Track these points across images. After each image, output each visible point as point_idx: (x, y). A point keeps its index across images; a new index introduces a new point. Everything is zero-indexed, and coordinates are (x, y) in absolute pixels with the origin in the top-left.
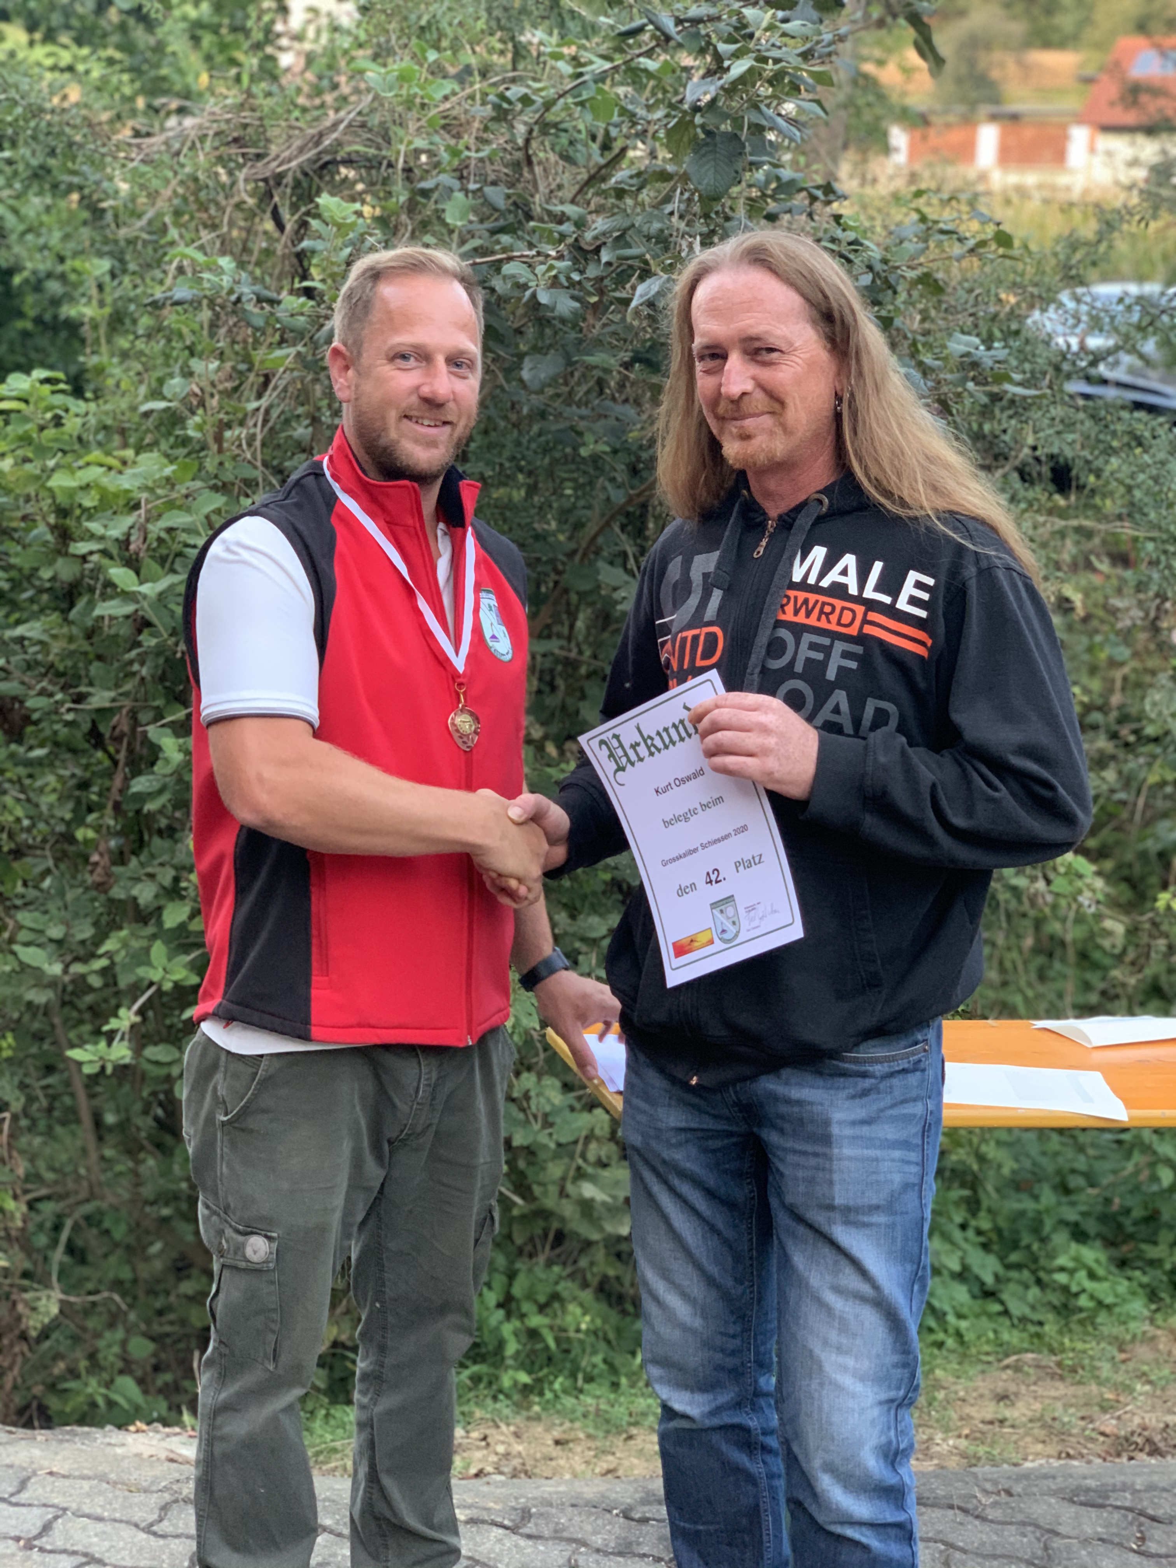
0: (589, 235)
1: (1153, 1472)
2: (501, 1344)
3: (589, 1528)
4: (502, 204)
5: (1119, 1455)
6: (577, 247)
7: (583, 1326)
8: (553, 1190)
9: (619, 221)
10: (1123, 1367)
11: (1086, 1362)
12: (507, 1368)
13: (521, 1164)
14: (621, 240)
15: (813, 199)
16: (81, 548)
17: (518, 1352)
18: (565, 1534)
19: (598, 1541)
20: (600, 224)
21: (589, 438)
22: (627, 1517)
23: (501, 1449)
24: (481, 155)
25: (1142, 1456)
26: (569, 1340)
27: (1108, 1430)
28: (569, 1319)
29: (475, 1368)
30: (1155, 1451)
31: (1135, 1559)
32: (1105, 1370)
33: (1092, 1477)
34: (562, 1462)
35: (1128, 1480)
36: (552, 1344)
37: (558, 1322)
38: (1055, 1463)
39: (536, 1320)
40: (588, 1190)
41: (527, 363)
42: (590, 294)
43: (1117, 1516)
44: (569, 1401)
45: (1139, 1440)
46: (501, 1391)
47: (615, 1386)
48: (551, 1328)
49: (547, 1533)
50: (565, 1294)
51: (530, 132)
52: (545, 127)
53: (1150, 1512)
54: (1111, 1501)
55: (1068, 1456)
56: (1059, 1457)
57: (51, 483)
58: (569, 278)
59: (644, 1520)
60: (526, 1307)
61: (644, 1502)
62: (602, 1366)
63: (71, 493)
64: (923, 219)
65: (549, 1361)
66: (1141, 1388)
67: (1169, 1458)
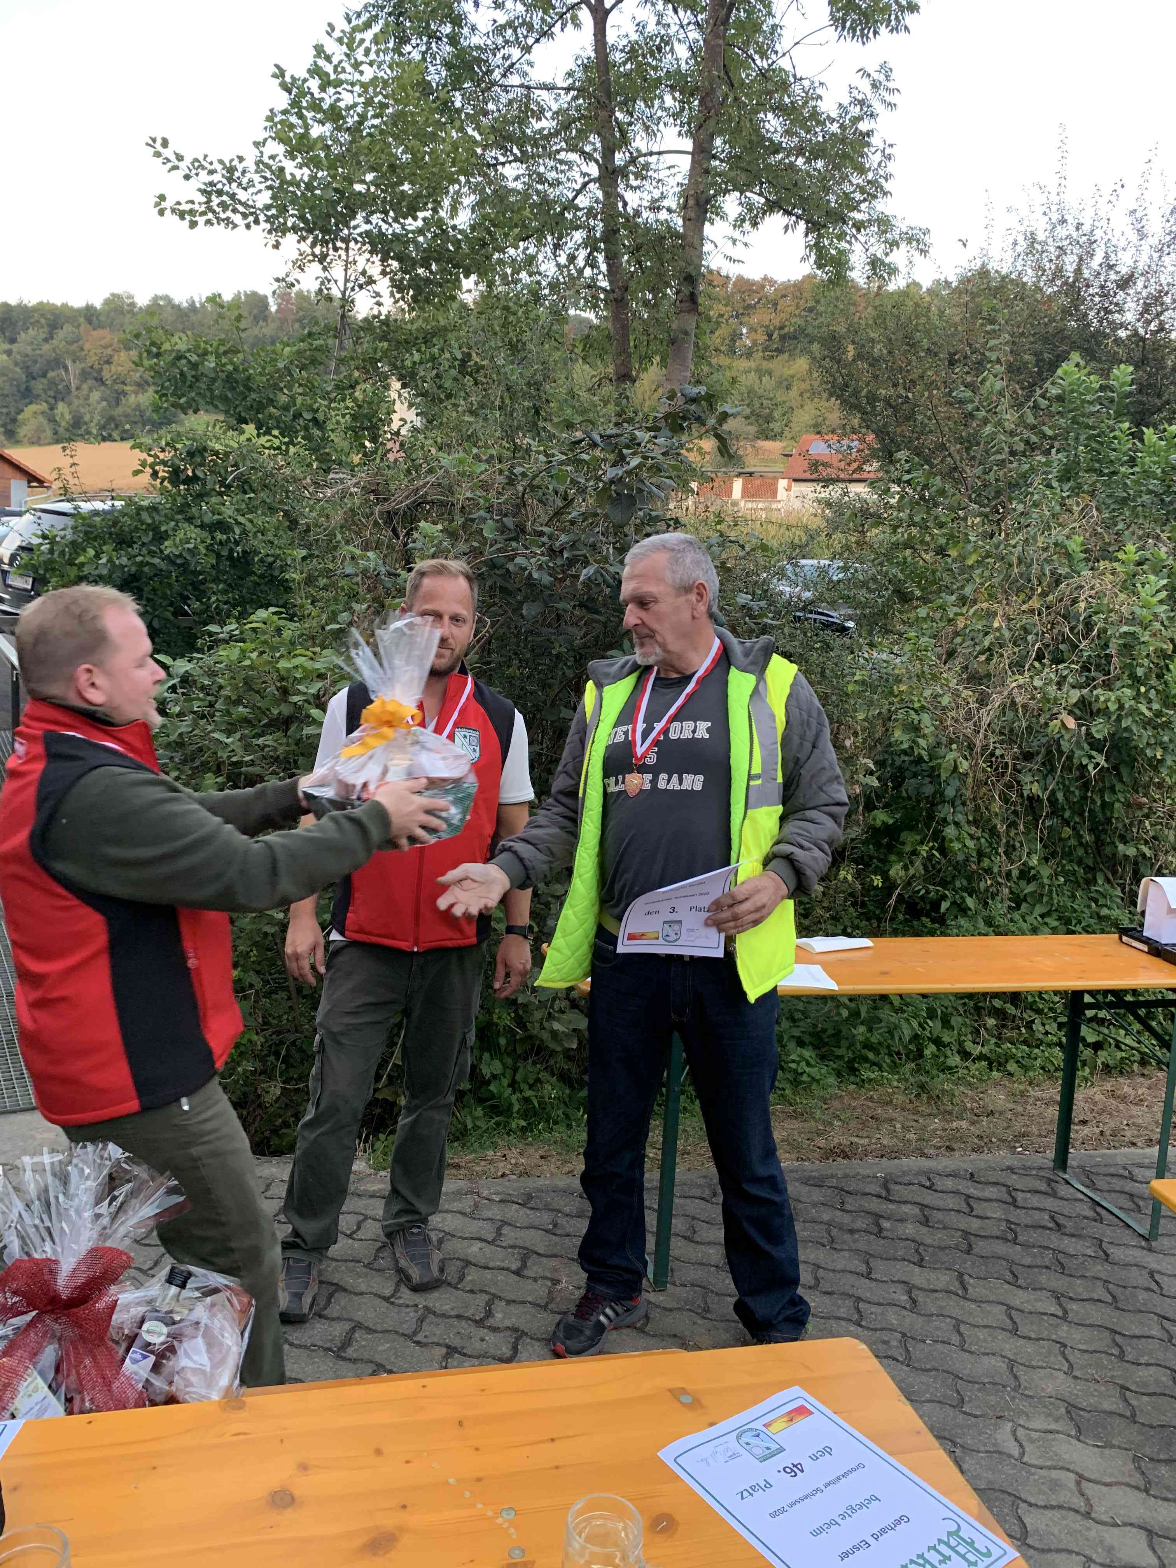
0: (558, 544)
1: (846, 1168)
2: (511, 1105)
3: (563, 1203)
4: (512, 527)
5: (828, 1158)
6: (551, 549)
7: (552, 1096)
8: (537, 1025)
9: (572, 537)
10: (827, 1112)
11: (808, 1110)
12: (514, 1118)
13: (522, 1012)
14: (573, 546)
16: (295, 699)
17: (519, 1110)
18: (550, 1207)
19: (567, 1210)
20: (563, 538)
21: (557, 645)
23: (513, 1161)
24: (500, 500)
25: (840, 1159)
26: (545, 1103)
27: (821, 1146)
28: (545, 1092)
29: (498, 1119)
30: (846, 1157)
31: (839, 1213)
32: (818, 1114)
33: (815, 1171)
34: (545, 1167)
35: (834, 1172)
36: (537, 1105)
37: (540, 1093)
38: (796, 1164)
39: (528, 1093)
40: (556, 1026)
41: (525, 607)
42: (558, 573)
43: (829, 1191)
44: (547, 1135)
45: (838, 1151)
46: (511, 1130)
48: (536, 1097)
49: (541, 1206)
50: (543, 1079)
51: (525, 490)
52: (532, 487)
53: (846, 1188)
54: (826, 1183)
55: (802, 1160)
56: (798, 1160)
57: (279, 665)
58: (547, 565)
60: (524, 1086)
62: (562, 1116)
63: (288, 670)
64: (722, 535)
65: (535, 1114)
66: (837, 1123)
67: (853, 1160)
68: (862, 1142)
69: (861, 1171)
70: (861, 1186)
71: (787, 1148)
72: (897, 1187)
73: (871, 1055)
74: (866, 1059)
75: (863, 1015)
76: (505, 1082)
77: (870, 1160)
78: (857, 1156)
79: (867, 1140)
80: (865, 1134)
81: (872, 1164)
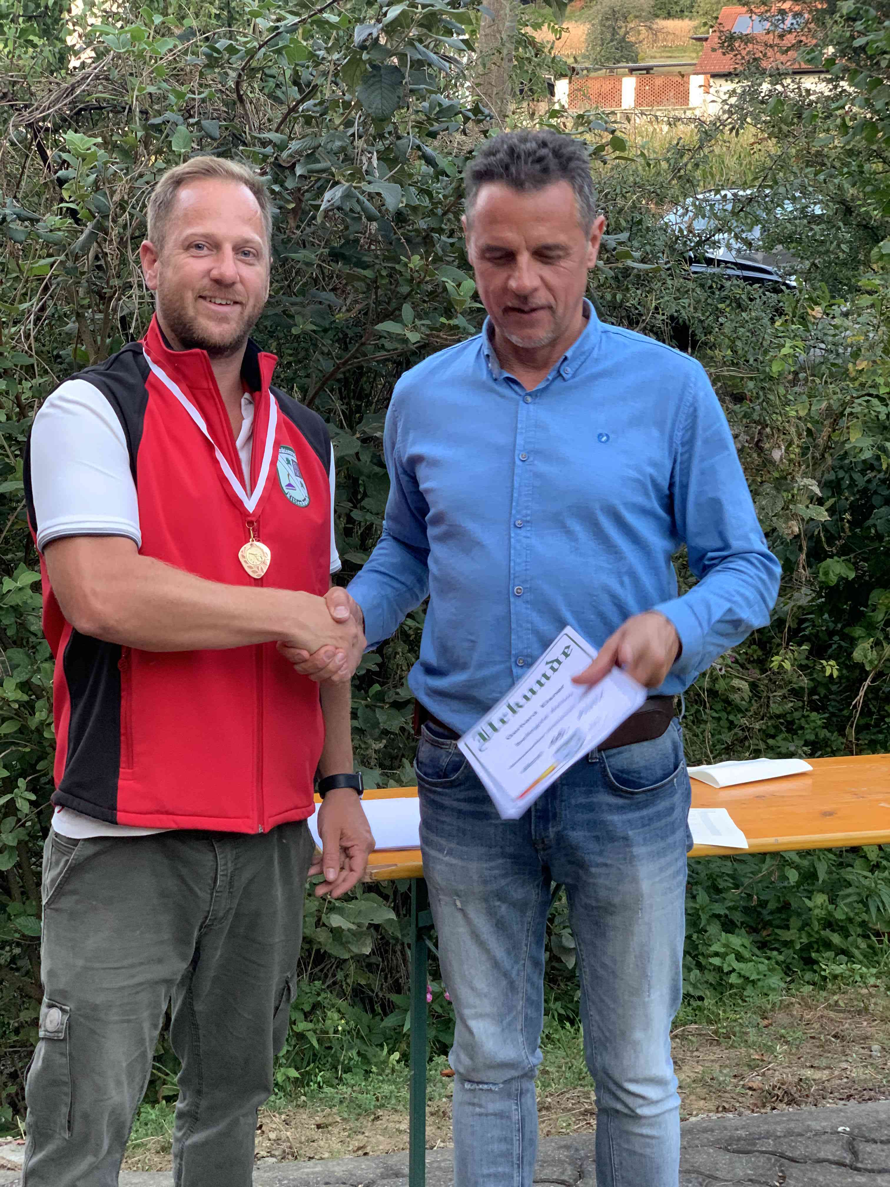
0: (285, 155)
1: (790, 1120)
4: (216, 133)
5: (764, 1106)
6: (277, 165)
7: (340, 1028)
9: (308, 142)
10: (766, 1031)
11: (737, 1029)
12: (281, 1066)
14: (311, 157)
15: (467, 119)
17: (288, 1051)
20: (294, 145)
21: (298, 319)
23: (273, 1136)
24: (202, 96)
25: (782, 1106)
26: (329, 1040)
27: (755, 1086)
28: (328, 1022)
30: (792, 1101)
32: (752, 1035)
33: (743, 1128)
34: (322, 1143)
35: (771, 1128)
36: (316, 1043)
37: (320, 1026)
38: (714, 1116)
39: (302, 1026)
40: (336, 921)
42: (288, 202)
43: (762, 1159)
44: (330, 1090)
45: (780, 1093)
47: (368, 1072)
48: (315, 1031)
50: (325, 1003)
51: (240, 75)
52: (249, 71)
53: (789, 1154)
54: (758, 1147)
55: (724, 1109)
56: (718, 1112)
62: (356, 1058)
65: (313, 1058)
66: (780, 1048)
67: (803, 1106)
68: (818, 1075)
69: (814, 1125)
70: (813, 1148)
71: (701, 1091)
72: (869, 1148)
73: (836, 939)
74: (828, 945)
75: (822, 875)
77: (830, 1104)
78: (810, 1099)
79: (827, 1072)
80: (824, 1062)
81: (832, 1111)
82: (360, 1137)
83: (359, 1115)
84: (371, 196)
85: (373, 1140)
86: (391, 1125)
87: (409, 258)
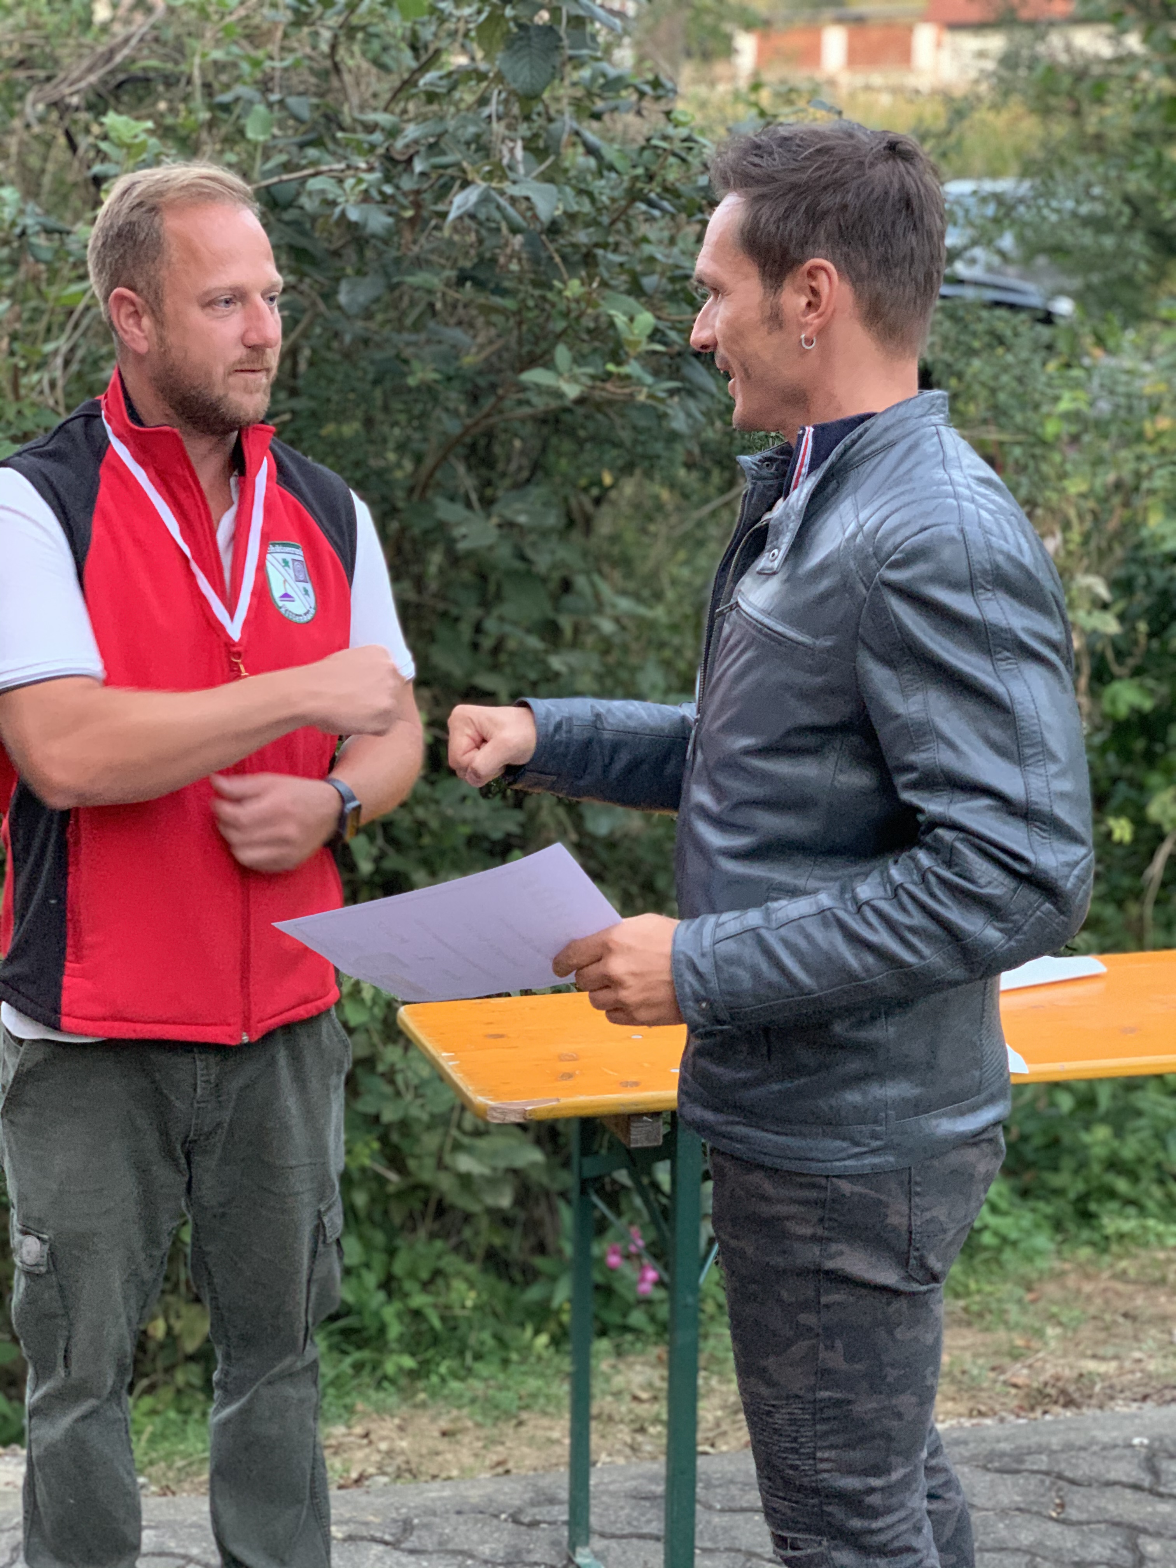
0: (400, 144)
1: (1070, 1429)
2: (382, 1329)
3: (475, 1537)
4: (309, 115)
5: (1032, 1409)
6: (389, 158)
7: (469, 1303)
8: (430, 1162)
9: (430, 127)
10: (1032, 1308)
11: (994, 1306)
12: (392, 1352)
13: (395, 1137)
15: (642, 94)
17: (402, 1335)
18: (450, 1546)
20: (412, 131)
21: (416, 365)
22: (516, 1522)
23: (384, 1446)
24: (286, 63)
25: (1057, 1409)
26: (455, 1318)
27: (1020, 1381)
28: (454, 1296)
29: (358, 1356)
30: (1070, 1403)
31: (1055, 1529)
32: (1014, 1313)
33: (1006, 1439)
34: (449, 1456)
35: (1044, 1440)
36: (436, 1323)
37: (442, 1300)
38: (967, 1423)
39: (419, 1300)
40: (465, 1163)
41: (344, 287)
42: (404, 208)
43: (1034, 1480)
44: (455, 1385)
45: (1053, 1392)
46: (385, 1377)
47: (505, 1362)
48: (435, 1306)
49: (430, 1547)
50: (450, 1270)
51: (336, 37)
52: (350, 31)
53: (1068, 1474)
54: (1027, 1466)
55: (981, 1414)
56: (970, 1416)
58: (381, 193)
59: (534, 1524)
60: (409, 1285)
61: (533, 1503)
62: (490, 1342)
65: (436, 1340)
66: (1051, 1331)
67: (1085, 1410)
68: (1102, 1367)
69: (1100, 1435)
70: (1100, 1467)
73: (1122, 1185)
74: (1111, 1194)
76: (371, 1279)
77: (1120, 1407)
78: (1094, 1401)
79: (1114, 1364)
80: (1110, 1351)
81: (1125, 1417)
82: (500, 1448)
83: (497, 1418)
84: (513, 200)
85: (517, 1453)
86: (540, 1433)
87: (564, 283)
